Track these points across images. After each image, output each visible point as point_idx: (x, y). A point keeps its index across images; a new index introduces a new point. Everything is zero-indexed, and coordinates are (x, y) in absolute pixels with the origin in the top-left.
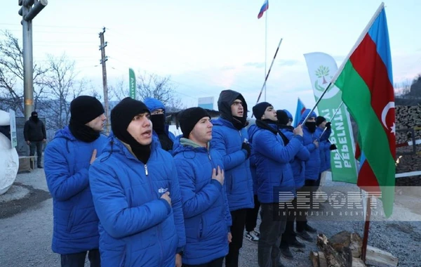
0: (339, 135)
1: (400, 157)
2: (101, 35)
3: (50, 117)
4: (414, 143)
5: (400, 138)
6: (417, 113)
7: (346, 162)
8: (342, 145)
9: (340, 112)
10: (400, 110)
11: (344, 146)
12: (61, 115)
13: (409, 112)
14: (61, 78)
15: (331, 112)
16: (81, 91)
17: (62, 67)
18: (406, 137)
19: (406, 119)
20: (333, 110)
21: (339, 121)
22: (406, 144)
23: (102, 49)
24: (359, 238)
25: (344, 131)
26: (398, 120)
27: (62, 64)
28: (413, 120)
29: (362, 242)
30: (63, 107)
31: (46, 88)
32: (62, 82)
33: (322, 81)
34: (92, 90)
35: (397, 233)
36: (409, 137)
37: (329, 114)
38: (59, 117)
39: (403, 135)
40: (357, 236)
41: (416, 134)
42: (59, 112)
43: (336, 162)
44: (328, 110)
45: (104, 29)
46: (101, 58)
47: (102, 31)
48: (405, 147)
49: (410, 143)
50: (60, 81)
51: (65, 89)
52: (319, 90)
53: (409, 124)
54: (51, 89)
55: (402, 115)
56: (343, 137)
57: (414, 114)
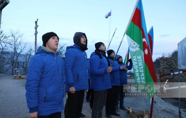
0: (140, 68)
1: (167, 80)
2: (36, 22)
3: (8, 59)
4: (173, 74)
5: (167, 72)
6: (174, 61)
7: (142, 81)
8: (141, 73)
9: (140, 58)
10: (167, 59)
11: (142, 73)
12: (14, 58)
13: (171, 60)
14: (16, 41)
15: (137, 57)
16: (25, 47)
17: (16, 36)
18: (170, 71)
19: (170, 63)
20: (138, 57)
21: (140, 62)
22: (170, 74)
23: (36, 28)
24: (148, 113)
25: (142, 67)
26: (166, 64)
27: (17, 35)
28: (173, 64)
29: (149, 115)
30: (15, 54)
31: (8, 45)
32: (16, 43)
33: (133, 44)
34: (30, 47)
35: (166, 113)
36: (171, 71)
37: (136, 58)
38: (13, 59)
39: (169, 71)
40: (147, 112)
41: (174, 70)
42: (13, 56)
43: (138, 81)
44: (135, 57)
45: (38, 19)
46: (35, 32)
47: (37, 20)
48: (170, 75)
49: (172, 74)
50: (15, 42)
51: (17, 46)
52: (132, 47)
53: (171, 66)
54: (11, 46)
55: (168, 61)
56: (142, 69)
57: (173, 61)
